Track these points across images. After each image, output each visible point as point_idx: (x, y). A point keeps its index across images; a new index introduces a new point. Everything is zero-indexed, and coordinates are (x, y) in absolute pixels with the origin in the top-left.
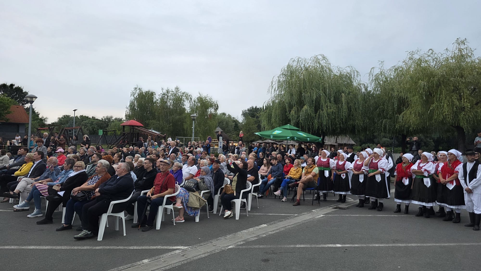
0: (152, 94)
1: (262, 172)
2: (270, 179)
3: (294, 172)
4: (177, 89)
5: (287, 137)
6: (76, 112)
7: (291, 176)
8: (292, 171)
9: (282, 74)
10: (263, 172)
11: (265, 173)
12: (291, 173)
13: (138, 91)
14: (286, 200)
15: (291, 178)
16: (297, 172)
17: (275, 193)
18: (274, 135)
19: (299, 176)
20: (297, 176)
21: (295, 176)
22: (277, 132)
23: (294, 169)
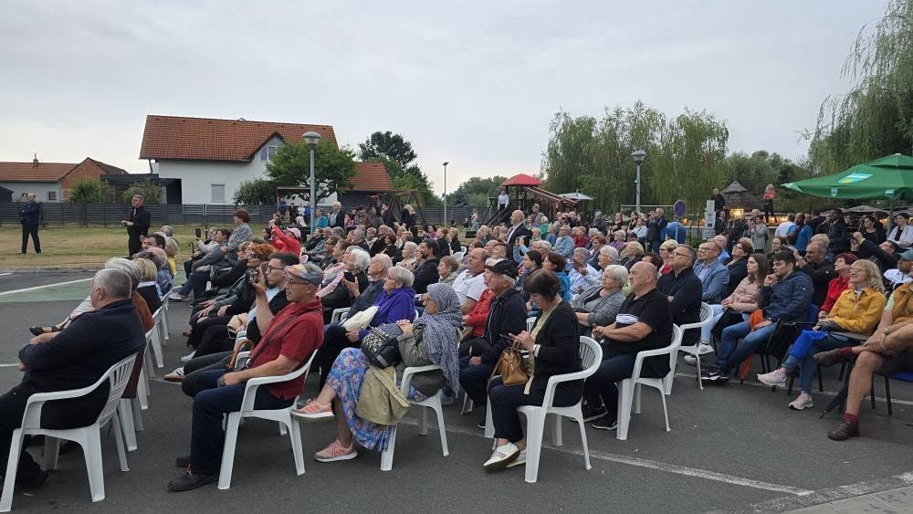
0: (591, 123)
1: (738, 299)
2: (756, 326)
3: (851, 305)
4: (639, 105)
5: (886, 189)
6: (447, 166)
7: (837, 320)
8: (842, 303)
9: (893, 16)
10: (742, 298)
11: (749, 302)
12: (841, 311)
13: (563, 120)
14: (811, 405)
15: (834, 328)
16: (865, 307)
17: (760, 377)
18: (844, 185)
19: (869, 320)
20: (864, 320)
21: (852, 322)
22: (854, 178)
23: (852, 296)
